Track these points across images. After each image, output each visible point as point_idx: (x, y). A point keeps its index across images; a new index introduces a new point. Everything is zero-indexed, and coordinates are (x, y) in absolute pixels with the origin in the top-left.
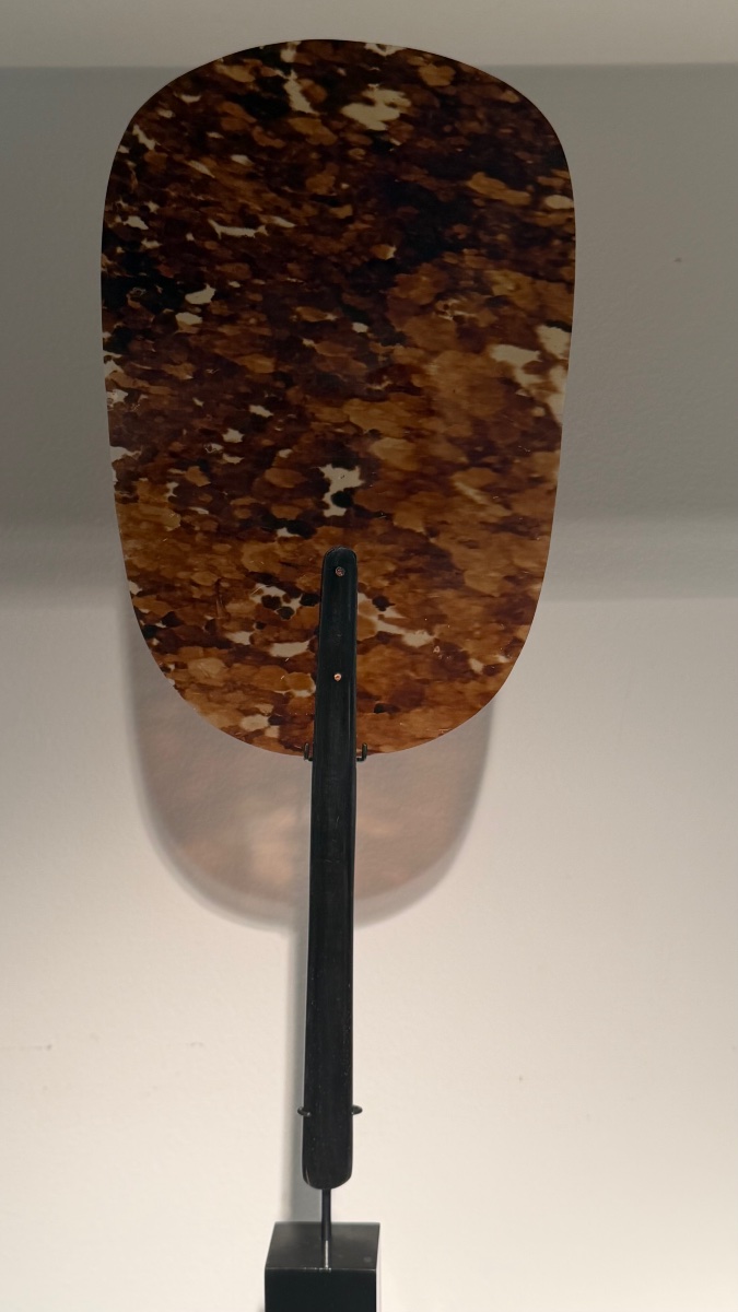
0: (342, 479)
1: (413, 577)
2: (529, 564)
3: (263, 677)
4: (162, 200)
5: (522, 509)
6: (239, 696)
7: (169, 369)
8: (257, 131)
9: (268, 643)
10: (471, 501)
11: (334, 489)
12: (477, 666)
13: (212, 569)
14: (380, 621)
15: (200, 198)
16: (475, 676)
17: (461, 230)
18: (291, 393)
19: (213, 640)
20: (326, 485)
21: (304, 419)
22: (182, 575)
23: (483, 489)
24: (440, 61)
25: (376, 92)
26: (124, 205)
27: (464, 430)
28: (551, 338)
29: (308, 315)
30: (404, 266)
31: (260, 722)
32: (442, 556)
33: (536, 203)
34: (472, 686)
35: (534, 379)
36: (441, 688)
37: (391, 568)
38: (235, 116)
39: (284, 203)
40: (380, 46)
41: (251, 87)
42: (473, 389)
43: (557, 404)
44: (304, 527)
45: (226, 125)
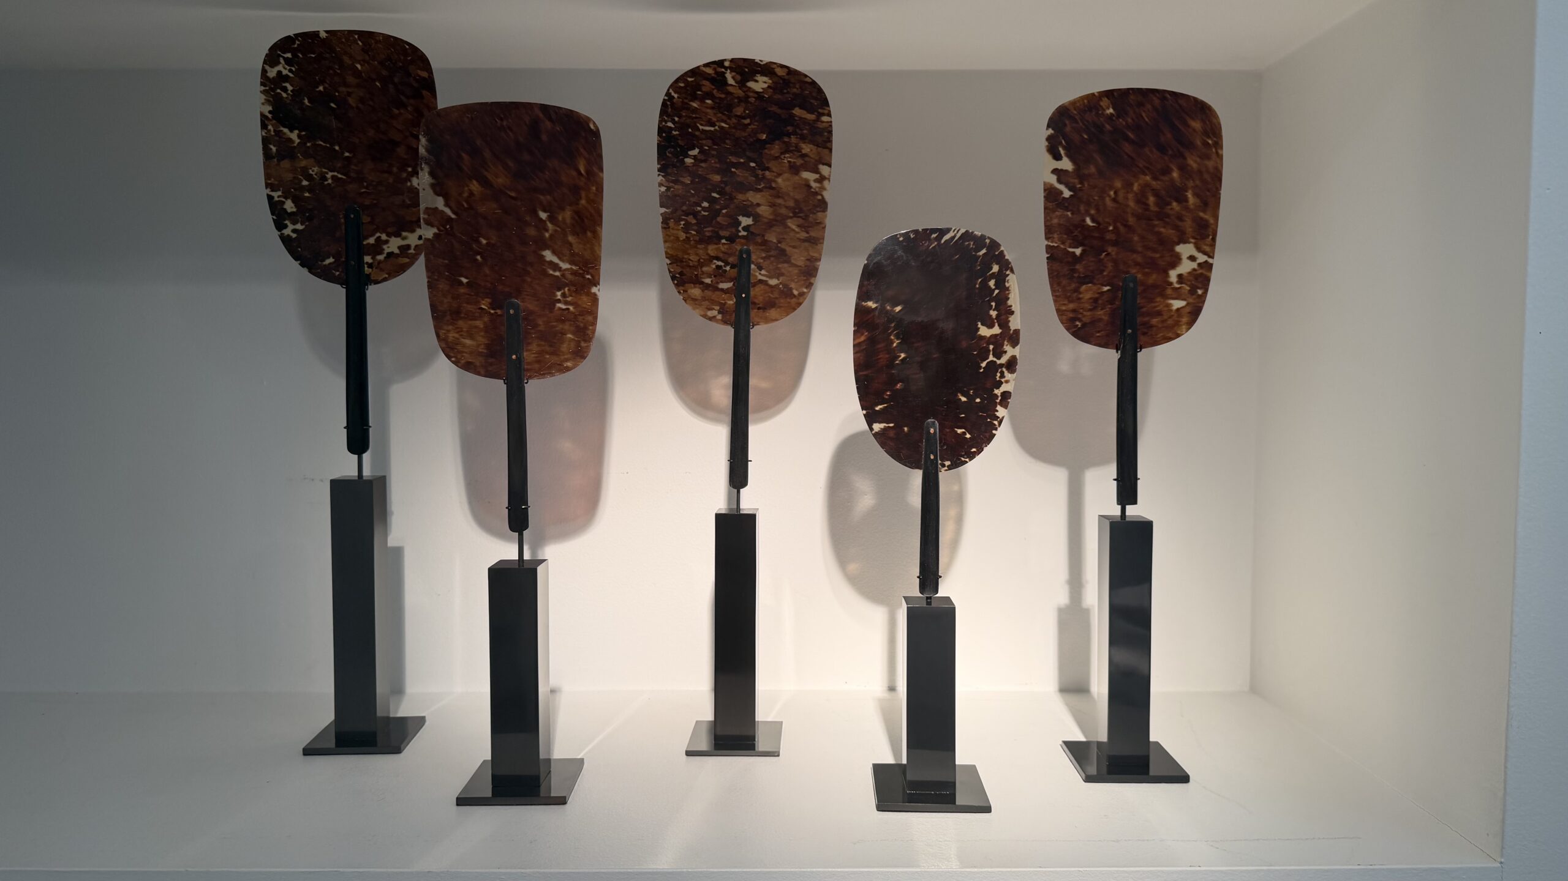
0: (746, 221)
1: (772, 259)
2: (816, 255)
3: (715, 296)
4: (680, 117)
5: (813, 234)
6: (707, 303)
7: (681, 179)
8: (715, 92)
9: (718, 283)
10: (794, 230)
11: (743, 225)
12: (796, 292)
13: (697, 254)
14: (760, 275)
15: (694, 116)
16: (795, 296)
17: (790, 129)
18: (728, 189)
19: (697, 281)
20: (740, 223)
21: (732, 198)
22: (686, 256)
23: (799, 226)
24: (782, 66)
25: (759, 78)
26: (666, 118)
27: (791, 204)
28: (824, 170)
29: (734, 160)
30: (769, 141)
31: (714, 313)
32: (783, 252)
33: (818, 120)
34: (794, 300)
35: (818, 185)
36: (782, 301)
37: (764, 255)
38: (707, 86)
39: (724, 118)
40: (760, 61)
41: (713, 75)
42: (795, 188)
43: (826, 195)
44: (732, 239)
45: (704, 89)
